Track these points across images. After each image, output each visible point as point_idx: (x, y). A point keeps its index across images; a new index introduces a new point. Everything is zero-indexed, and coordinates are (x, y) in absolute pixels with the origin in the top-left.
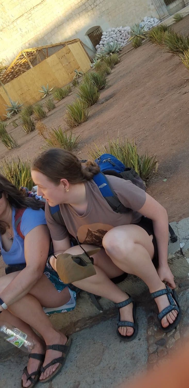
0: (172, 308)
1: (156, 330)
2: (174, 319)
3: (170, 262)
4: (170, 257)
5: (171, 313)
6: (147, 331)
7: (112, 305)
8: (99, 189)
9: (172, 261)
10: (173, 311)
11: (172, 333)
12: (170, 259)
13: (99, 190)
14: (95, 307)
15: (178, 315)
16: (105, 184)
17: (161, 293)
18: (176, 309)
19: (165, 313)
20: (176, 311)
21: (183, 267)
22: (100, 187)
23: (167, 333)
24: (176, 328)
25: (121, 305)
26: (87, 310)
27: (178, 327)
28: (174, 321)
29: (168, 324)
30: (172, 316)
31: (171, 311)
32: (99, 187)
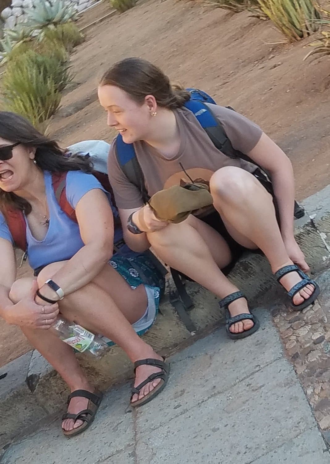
0: (306, 283)
1: (285, 315)
2: (310, 293)
3: (298, 238)
4: (297, 232)
5: (305, 288)
6: (273, 321)
7: (209, 321)
8: (196, 117)
9: (300, 238)
10: (308, 286)
11: (308, 308)
12: (297, 236)
13: (196, 119)
14: (183, 327)
15: (315, 289)
16: (204, 110)
17: (290, 269)
18: (312, 284)
19: (297, 289)
20: (311, 285)
21: (315, 248)
22: (197, 114)
23: (301, 310)
24: (313, 303)
25: (231, 298)
26: (170, 333)
27: (316, 301)
28: (311, 296)
29: (302, 299)
30: (307, 291)
31: (305, 285)
32: (195, 114)
